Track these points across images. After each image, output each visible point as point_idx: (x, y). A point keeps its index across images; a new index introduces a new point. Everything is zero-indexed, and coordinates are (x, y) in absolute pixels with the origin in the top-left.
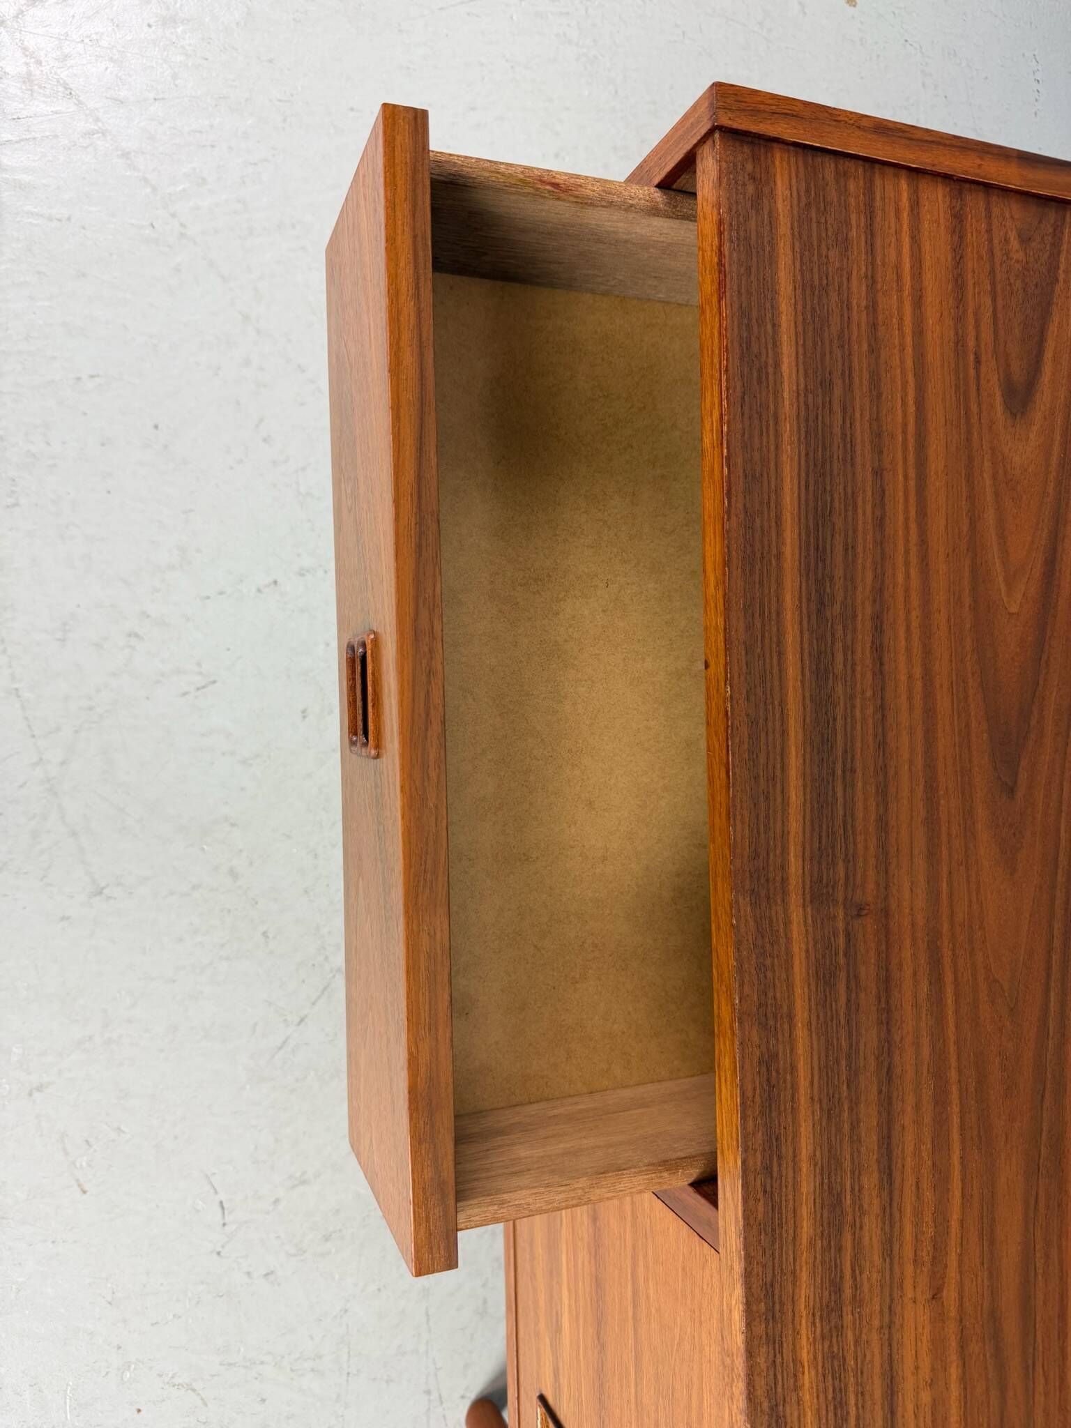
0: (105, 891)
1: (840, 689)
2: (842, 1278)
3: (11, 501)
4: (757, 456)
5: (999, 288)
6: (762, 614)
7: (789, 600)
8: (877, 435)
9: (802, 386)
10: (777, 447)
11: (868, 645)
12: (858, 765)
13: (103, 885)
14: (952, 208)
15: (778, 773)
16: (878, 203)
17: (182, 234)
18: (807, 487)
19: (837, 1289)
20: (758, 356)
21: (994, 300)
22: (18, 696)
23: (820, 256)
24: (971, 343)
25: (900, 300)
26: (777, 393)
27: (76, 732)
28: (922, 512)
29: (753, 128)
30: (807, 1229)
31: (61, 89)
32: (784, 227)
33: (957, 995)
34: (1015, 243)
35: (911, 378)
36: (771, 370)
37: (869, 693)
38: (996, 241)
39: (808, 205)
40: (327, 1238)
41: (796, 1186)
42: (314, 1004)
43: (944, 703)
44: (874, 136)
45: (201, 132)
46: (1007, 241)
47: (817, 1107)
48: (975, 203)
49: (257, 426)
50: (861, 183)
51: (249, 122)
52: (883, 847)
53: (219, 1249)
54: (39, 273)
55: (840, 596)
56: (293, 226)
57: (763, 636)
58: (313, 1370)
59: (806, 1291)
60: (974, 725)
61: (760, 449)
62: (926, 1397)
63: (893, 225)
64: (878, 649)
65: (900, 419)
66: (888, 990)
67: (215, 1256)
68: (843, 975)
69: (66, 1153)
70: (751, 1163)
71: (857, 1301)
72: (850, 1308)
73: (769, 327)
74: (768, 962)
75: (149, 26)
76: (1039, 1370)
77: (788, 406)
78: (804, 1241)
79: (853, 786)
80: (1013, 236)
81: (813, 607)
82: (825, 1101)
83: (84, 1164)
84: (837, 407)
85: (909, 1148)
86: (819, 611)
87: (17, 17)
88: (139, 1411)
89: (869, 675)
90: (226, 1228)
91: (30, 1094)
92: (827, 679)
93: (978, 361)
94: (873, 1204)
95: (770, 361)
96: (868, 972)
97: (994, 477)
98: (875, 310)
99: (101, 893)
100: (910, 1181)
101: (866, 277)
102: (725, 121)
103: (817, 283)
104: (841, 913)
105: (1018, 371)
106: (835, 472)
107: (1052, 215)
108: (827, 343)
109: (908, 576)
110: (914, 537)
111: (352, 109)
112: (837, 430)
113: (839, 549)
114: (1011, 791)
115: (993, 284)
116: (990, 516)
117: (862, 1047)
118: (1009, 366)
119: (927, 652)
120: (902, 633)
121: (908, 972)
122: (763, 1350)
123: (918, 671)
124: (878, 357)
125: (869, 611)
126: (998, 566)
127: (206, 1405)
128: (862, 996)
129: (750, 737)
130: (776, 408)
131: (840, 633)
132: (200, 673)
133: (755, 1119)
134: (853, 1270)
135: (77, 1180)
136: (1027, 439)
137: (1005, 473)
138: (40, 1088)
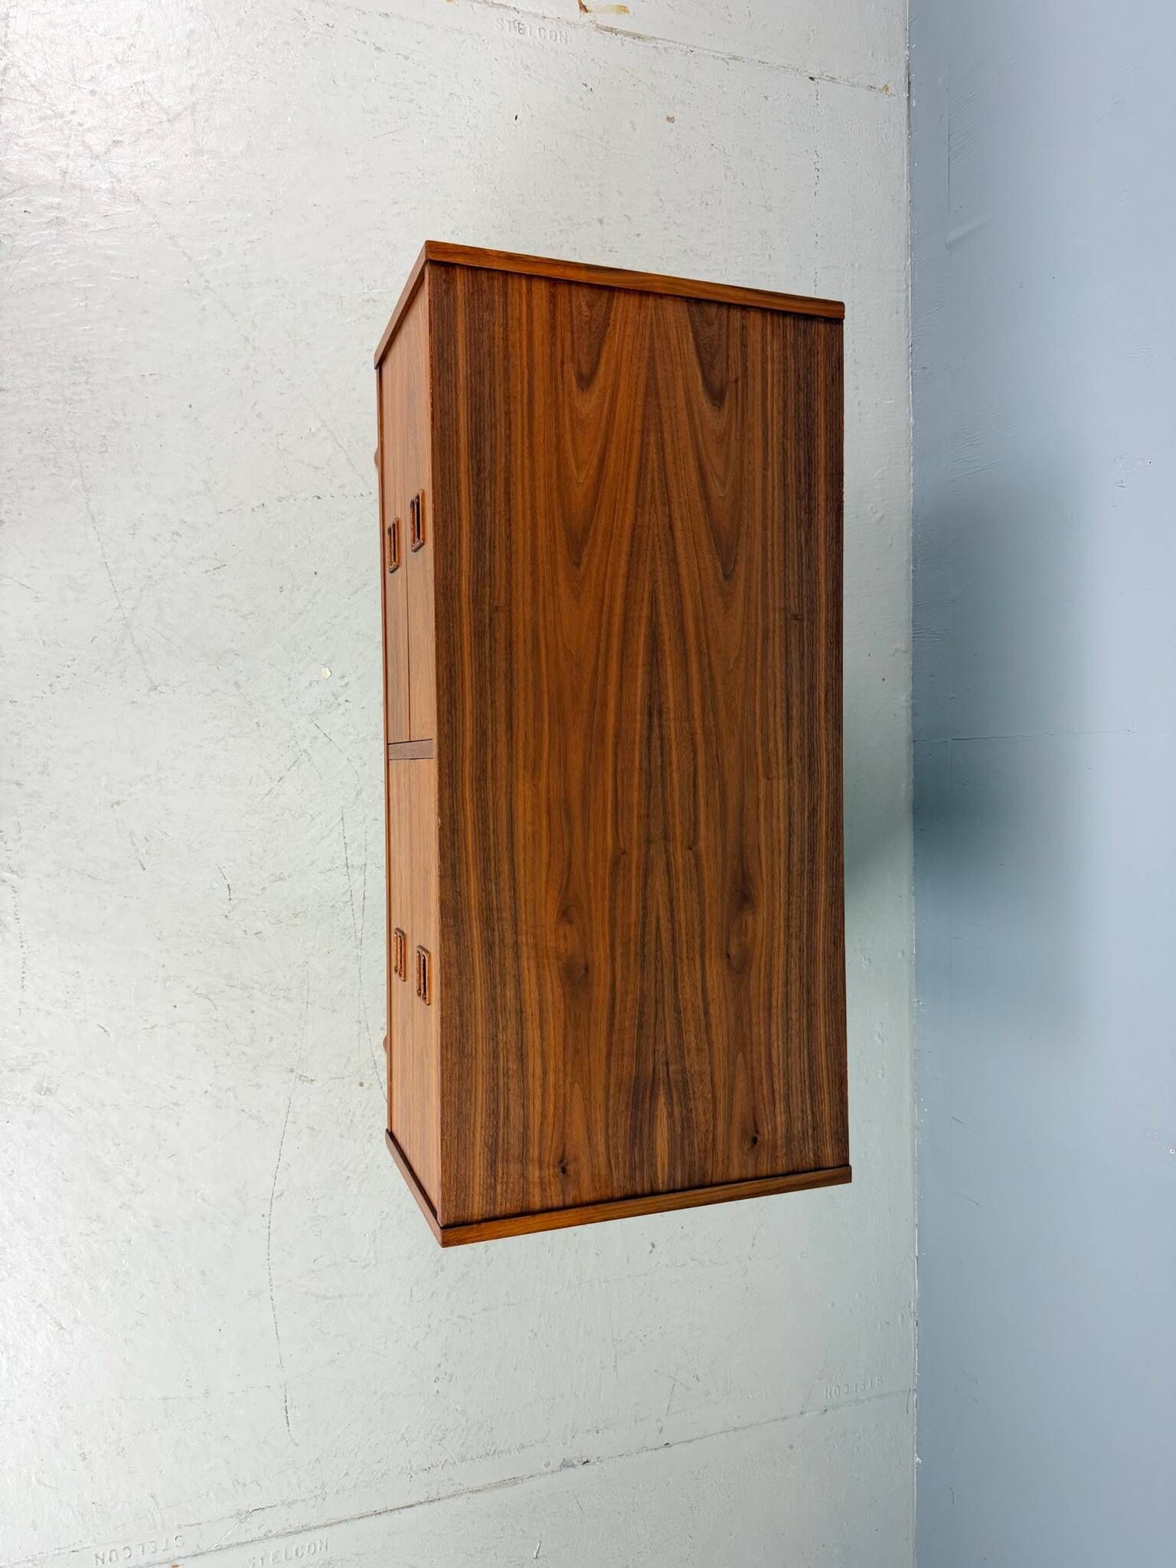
0: (158, 688)
1: (488, 510)
2: (486, 766)
3: (103, 449)
4: (446, 403)
5: (575, 328)
6: (449, 472)
7: (463, 468)
8: (508, 398)
9: (469, 373)
10: (456, 400)
11: (502, 491)
12: (497, 545)
13: (157, 684)
14: (550, 292)
15: (457, 544)
16: (510, 291)
17: (206, 286)
18: (471, 419)
19: (484, 770)
20: (447, 360)
21: (572, 334)
22: (106, 567)
23: (479, 315)
24: (559, 355)
25: (521, 335)
26: (456, 376)
27: (141, 591)
28: (531, 432)
29: (445, 260)
30: (468, 742)
31: (132, 197)
32: (461, 303)
33: (547, 655)
34: (585, 308)
35: (526, 371)
36: (453, 366)
37: (503, 513)
38: (574, 307)
39: (473, 294)
40: (296, 915)
41: (464, 724)
42: (289, 770)
43: (541, 522)
44: (506, 261)
45: (218, 222)
46: (580, 306)
47: (474, 690)
48: (562, 290)
49: (253, 406)
50: (501, 282)
51: (249, 215)
52: (509, 582)
53: (227, 914)
54: (120, 311)
55: (488, 468)
56: (277, 281)
57: (450, 484)
58: (284, 997)
59: (468, 769)
60: (557, 532)
61: (448, 401)
62: (529, 829)
63: (518, 301)
64: (508, 493)
65: (519, 389)
66: (510, 646)
67: (224, 917)
68: (488, 635)
69: (134, 844)
70: (442, 708)
71: (494, 779)
72: (490, 781)
73: (453, 347)
74: (451, 625)
75: (186, 155)
76: (591, 830)
77: (462, 382)
78: (468, 746)
79: (494, 553)
80: (583, 304)
81: (475, 472)
82: (478, 688)
83: (144, 852)
84: (487, 384)
85: (522, 718)
86: (477, 474)
87: (106, 153)
88: (175, 1007)
89: (503, 505)
90: (232, 901)
91: (112, 806)
92: (482, 505)
93: (562, 363)
94: (503, 737)
95: (453, 361)
96: (501, 635)
97: (571, 419)
98: (507, 340)
99: (156, 689)
100: (522, 732)
101: (503, 325)
102: (431, 257)
103: (477, 327)
104: (487, 608)
105: (585, 369)
106: (486, 412)
107: (606, 294)
108: (482, 355)
109: (523, 462)
110: (527, 444)
111: (315, 205)
112: (487, 394)
113: (488, 448)
114: (578, 565)
115: (572, 327)
116: (568, 436)
117: (497, 668)
118: (580, 366)
119: (533, 498)
120: (520, 488)
121: (521, 639)
122: (447, 789)
123: (528, 506)
124: (509, 361)
125: (503, 477)
126: (572, 460)
127: (216, 1009)
128: (497, 645)
129: (443, 526)
130: (456, 382)
131: (488, 484)
132: (216, 559)
133: (444, 690)
134: (492, 765)
135: (140, 861)
136: (590, 401)
137: (577, 417)
138: (118, 803)
